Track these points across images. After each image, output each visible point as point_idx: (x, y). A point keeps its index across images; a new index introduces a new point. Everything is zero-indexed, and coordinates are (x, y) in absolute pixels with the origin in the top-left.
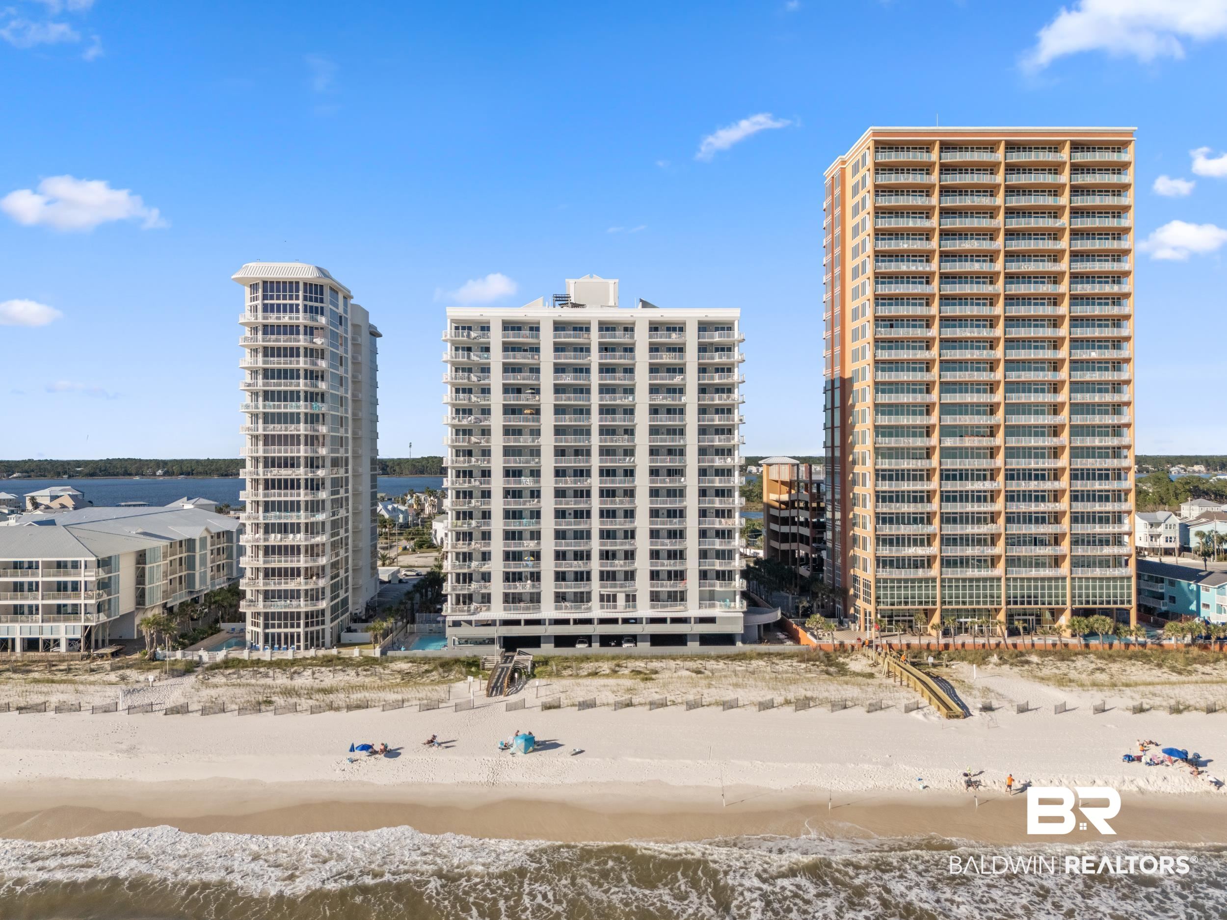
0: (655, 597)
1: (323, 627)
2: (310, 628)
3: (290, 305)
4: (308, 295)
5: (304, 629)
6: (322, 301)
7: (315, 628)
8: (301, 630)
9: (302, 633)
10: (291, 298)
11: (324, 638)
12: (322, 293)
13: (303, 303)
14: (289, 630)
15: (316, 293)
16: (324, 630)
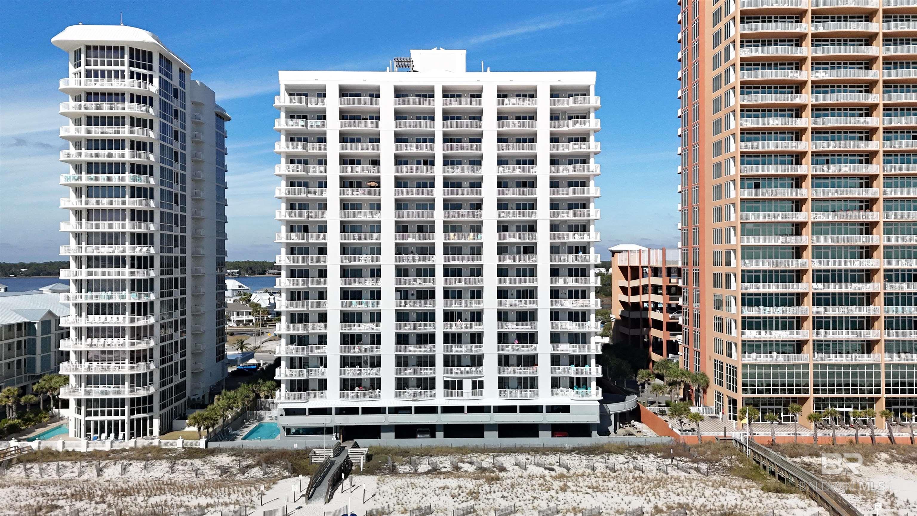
0: (503, 383)
1: (151, 414)
2: (136, 416)
3: (115, 71)
4: (135, 61)
5: (129, 417)
6: (150, 68)
7: (142, 415)
8: (126, 418)
9: (126, 421)
10: (116, 64)
11: (152, 426)
12: (151, 61)
13: (128, 69)
14: (113, 418)
15: (144, 60)
16: (152, 418)
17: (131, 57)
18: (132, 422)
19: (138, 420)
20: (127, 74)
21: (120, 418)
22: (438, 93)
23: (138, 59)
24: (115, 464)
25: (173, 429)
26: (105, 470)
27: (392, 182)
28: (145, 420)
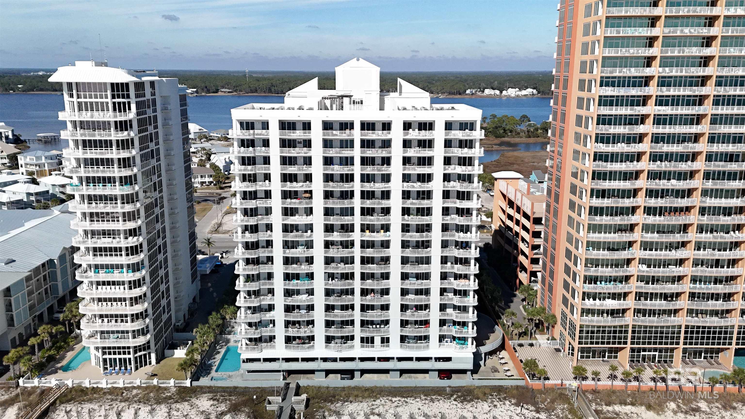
0: (404, 340)
1: (149, 351)
2: (139, 354)
3: (101, 102)
4: (116, 93)
5: (134, 355)
6: (128, 97)
7: (143, 353)
8: (131, 356)
9: (132, 359)
10: (101, 97)
11: (150, 358)
12: (128, 90)
13: (111, 101)
14: (122, 356)
15: (123, 91)
16: (150, 354)
17: (113, 90)
18: (136, 358)
19: (140, 357)
20: (110, 106)
21: (127, 356)
22: (357, 126)
23: (118, 91)
24: (129, 408)
25: (166, 356)
26: (122, 414)
27: (322, 195)
28: (145, 355)
